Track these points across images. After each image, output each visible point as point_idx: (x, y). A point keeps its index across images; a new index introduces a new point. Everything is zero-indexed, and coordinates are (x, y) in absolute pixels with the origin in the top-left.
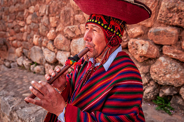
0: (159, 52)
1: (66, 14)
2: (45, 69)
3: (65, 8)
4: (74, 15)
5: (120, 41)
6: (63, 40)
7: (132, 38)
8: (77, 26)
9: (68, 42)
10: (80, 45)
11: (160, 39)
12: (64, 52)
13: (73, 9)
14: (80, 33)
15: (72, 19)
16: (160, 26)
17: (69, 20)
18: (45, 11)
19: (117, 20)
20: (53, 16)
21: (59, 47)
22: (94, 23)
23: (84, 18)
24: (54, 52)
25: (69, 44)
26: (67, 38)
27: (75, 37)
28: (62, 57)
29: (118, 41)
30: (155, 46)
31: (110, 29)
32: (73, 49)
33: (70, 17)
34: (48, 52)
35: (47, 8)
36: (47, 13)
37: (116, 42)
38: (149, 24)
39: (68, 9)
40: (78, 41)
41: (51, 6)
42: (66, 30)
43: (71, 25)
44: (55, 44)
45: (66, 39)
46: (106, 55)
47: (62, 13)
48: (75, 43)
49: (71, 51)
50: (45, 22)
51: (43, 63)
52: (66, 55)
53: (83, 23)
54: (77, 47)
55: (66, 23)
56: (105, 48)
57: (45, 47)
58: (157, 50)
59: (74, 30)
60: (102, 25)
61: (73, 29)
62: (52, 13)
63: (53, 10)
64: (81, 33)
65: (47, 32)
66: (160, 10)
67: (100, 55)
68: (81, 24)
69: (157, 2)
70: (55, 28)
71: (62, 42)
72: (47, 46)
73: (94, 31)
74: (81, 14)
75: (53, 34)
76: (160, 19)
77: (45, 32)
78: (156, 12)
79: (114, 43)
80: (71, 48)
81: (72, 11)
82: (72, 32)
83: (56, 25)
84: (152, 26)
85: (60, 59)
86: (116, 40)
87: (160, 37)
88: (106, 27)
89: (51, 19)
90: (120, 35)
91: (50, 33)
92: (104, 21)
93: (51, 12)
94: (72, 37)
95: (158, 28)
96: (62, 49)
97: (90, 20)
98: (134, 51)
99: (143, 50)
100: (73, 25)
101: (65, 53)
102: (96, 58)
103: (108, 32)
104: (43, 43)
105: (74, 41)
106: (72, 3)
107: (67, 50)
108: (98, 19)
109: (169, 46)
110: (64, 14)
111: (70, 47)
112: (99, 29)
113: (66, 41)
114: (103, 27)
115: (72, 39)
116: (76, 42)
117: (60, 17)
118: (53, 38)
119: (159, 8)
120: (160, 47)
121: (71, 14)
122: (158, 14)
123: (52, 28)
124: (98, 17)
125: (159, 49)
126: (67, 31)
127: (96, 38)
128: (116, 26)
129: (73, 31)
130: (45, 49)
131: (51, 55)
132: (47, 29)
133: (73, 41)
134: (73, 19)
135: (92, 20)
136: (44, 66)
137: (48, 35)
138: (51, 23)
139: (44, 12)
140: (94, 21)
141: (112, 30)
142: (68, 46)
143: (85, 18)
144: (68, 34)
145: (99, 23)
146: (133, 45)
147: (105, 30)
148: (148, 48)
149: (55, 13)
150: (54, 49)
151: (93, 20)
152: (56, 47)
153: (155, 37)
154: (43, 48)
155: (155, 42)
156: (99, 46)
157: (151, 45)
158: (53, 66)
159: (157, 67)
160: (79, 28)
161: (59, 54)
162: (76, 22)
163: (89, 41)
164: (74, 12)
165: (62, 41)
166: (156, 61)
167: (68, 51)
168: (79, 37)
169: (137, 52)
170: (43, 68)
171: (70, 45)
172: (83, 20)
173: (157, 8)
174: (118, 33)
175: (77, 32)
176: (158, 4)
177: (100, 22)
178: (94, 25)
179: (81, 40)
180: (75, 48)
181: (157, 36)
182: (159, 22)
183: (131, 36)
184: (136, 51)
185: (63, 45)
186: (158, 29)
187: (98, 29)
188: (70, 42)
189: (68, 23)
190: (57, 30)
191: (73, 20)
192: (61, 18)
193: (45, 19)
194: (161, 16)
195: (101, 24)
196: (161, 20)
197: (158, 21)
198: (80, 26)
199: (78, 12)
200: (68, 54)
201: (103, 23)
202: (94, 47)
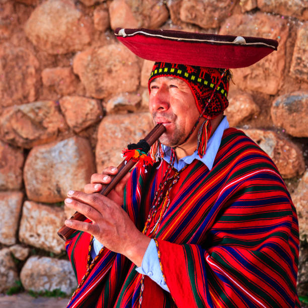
0: (301, 159)
1: (13, 67)
3: (5, 48)
4: (38, 71)
5: (224, 103)
8: (50, 103)
9: (16, 157)
10: (62, 162)
11: (301, 122)
13: (36, 50)
14: (62, 125)
15: (31, 82)
16: (300, 88)
17: (23, 87)
22: (168, 73)
25: (20, 164)
27: (44, 137)
30: (292, 144)
31: (203, 81)
32: (36, 179)
33: (25, 76)
37: (218, 105)
38: (271, 87)
39: (17, 50)
40: (55, 151)
42: (11, 117)
43: (28, 102)
48: (45, 158)
49: (28, 187)
52: (7, 202)
53: (69, 94)
54: (53, 170)
55: (11, 95)
58: (297, 152)
59: (41, 114)
60: (186, 75)
61: (37, 114)
64: (66, 123)
66: (296, 49)
67: (189, 136)
68: (62, 96)
69: (287, 30)
74: (64, 66)
76: (298, 70)
78: (285, 53)
79: (214, 109)
80: (28, 174)
81: (32, 57)
82: (33, 122)
84: (278, 91)
87: (302, 118)
88: (193, 78)
90: (223, 91)
94: (32, 141)
95: (296, 93)
97: (160, 70)
100: (36, 100)
103: (199, 87)
105: (38, 152)
106: (34, 34)
107: (10, 186)
108: (175, 66)
111: (22, 173)
112: (182, 82)
113: (9, 156)
114: (188, 80)
115: (27, 147)
116: (46, 155)
119: (293, 45)
120: (303, 145)
121: (28, 67)
122: (291, 60)
125: (301, 152)
126: (13, 121)
128: (213, 75)
129: (37, 120)
133: (33, 153)
134: (37, 82)
135: (163, 70)
140: (169, 70)
141: (206, 83)
142: (15, 173)
143: (77, 77)
144: (19, 131)
145: (179, 72)
147: (193, 85)
148: (275, 149)
151: (166, 70)
153: (291, 118)
155: (291, 131)
157: (281, 139)
159: (301, 199)
160: (59, 109)
163: (164, 110)
164: (39, 60)
166: (296, 187)
167: (13, 190)
168: (58, 136)
171: (22, 168)
172: (72, 82)
173: (288, 44)
175: (51, 122)
176: (290, 36)
177: (181, 69)
179: (64, 145)
180: (46, 176)
181: (295, 114)
182: (297, 78)
186: (294, 96)
187: (179, 82)
188: (20, 158)
189: (18, 95)
191: (35, 86)
194: (299, 64)
195: (183, 73)
196: (301, 72)
197: (294, 77)
198: (61, 102)
199: (55, 61)
200: (14, 199)
201: (187, 72)
202: (175, 120)
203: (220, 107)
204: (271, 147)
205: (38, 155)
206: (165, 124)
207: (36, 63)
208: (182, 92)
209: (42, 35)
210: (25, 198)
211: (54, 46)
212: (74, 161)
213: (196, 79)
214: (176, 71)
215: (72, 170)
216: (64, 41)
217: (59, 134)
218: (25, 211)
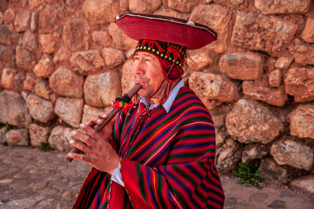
0: (237, 91)
1: (76, 30)
2: (29, 134)
3: (72, 19)
4: (90, 32)
5: (181, 72)
6: (68, 77)
7: (194, 70)
8: (96, 51)
9: (79, 80)
10: (103, 85)
11: (237, 71)
12: (71, 100)
13: (88, 20)
14: (103, 64)
15: (86, 38)
16: (237, 51)
17: (82, 41)
18: (29, 22)
19: (176, 46)
20: (46, 33)
21: (60, 89)
22: (146, 50)
23: (109, 37)
24: (50, 100)
25: (81, 84)
26: (77, 73)
27: (94, 70)
28: (67, 109)
29: (178, 73)
30: (231, 83)
31: (168, 58)
32: (90, 93)
33: (83, 35)
34: (36, 102)
35: (33, 18)
36: (33, 26)
38: (220, 49)
39: (78, 20)
40: (99, 79)
41: (41, 14)
42: (76, 58)
43: (85, 50)
44: (51, 86)
45: (75, 76)
46: (165, 92)
47: (66, 28)
48: (94, 83)
49: (86, 98)
50: (30, 44)
51: (26, 123)
52: (75, 104)
53: (107, 47)
54: (98, 89)
55: (75, 46)
56: (163, 83)
57: (29, 92)
58: (234, 88)
59: (91, 58)
60: (158, 53)
61: (89, 58)
62: (45, 27)
63: (48, 21)
64: (105, 63)
65: (33, 63)
66: (235, 27)
67: (157, 92)
68: (103, 47)
69: (230, 16)
70: (52, 55)
71: (67, 81)
72: (32, 90)
73: (148, 62)
74: (104, 30)
75: (47, 67)
76: (235, 40)
77: (30, 62)
78: (229, 29)
79: (174, 76)
80: (86, 91)
81: (86, 24)
82: (87, 62)
83: (53, 49)
84: (224, 51)
85: (64, 114)
86: (176, 71)
87: (237, 69)
88: (162, 55)
89: (43, 39)
90: (180, 65)
91: (42, 64)
92: (160, 48)
93: (43, 25)
94: (87, 72)
95: (234, 54)
96: (67, 94)
97: (141, 48)
98: (199, 92)
99: (213, 88)
100: (89, 49)
101: (72, 102)
103: (165, 62)
104: (26, 85)
105: (91, 78)
106: (87, 12)
107: (77, 96)
108: (151, 46)
109: (251, 82)
110: (72, 29)
111: (83, 90)
112: (154, 58)
113: (75, 80)
114: (158, 56)
115: (85, 75)
116: (95, 81)
117: (61, 36)
118: (48, 74)
119: (233, 25)
120: (238, 83)
121: (84, 30)
122: (232, 33)
123: (45, 55)
124: (151, 44)
125: (236, 88)
126: (77, 61)
127: (150, 70)
128: (175, 54)
129: (90, 60)
130: (30, 96)
131: (44, 107)
132: (34, 57)
133: (88, 78)
134: (89, 38)
135: (143, 47)
136: (28, 130)
137: (37, 68)
138: (44, 47)
139: (25, 24)
140: (147, 48)
141: (170, 59)
142: (79, 89)
143: (111, 37)
144: (80, 66)
145: (153, 50)
146: (197, 82)
147: (162, 60)
148: (221, 87)
149: (52, 27)
150: (50, 94)
151: (145, 48)
152: (55, 91)
153: (231, 68)
154: (24, 94)
155: (231, 75)
156: (155, 81)
157: (225, 81)
158: (47, 128)
159: (235, 116)
160: (101, 55)
161: (62, 104)
162: (94, 44)
163: (142, 75)
164: (91, 26)
165: (66, 78)
166: (233, 107)
167: (78, 98)
168: (101, 70)
169: (205, 94)
170: (25, 134)
171: (83, 86)
172: (108, 40)
173: (231, 24)
174: (177, 62)
175: (97, 62)
176: (232, 19)
177: (154, 49)
178: (146, 53)
179: (104, 76)
180: (94, 92)
181: (233, 66)
182: (235, 45)
183: (193, 68)
184: (203, 91)
185: (68, 86)
186: (233, 56)
187: (152, 58)
188: (82, 81)
189: (79, 46)
190: (56, 58)
191: (88, 41)
192: (64, 37)
193: (28, 38)
194: (236, 37)
195: (156, 52)
196: (237, 42)
197: (233, 44)
198: (102, 51)
199: (99, 27)
200: (79, 103)
201: (158, 51)
202: (148, 82)
204: (219, 85)
205: (90, 80)
206: (142, 84)
207: (89, 28)
208: (154, 65)
209: (91, 12)
210: (85, 103)
211: (98, 19)
212: (110, 85)
213: (164, 56)
214: (151, 49)
215: (108, 90)
216: (103, 16)
217: (102, 69)
218: (85, 110)
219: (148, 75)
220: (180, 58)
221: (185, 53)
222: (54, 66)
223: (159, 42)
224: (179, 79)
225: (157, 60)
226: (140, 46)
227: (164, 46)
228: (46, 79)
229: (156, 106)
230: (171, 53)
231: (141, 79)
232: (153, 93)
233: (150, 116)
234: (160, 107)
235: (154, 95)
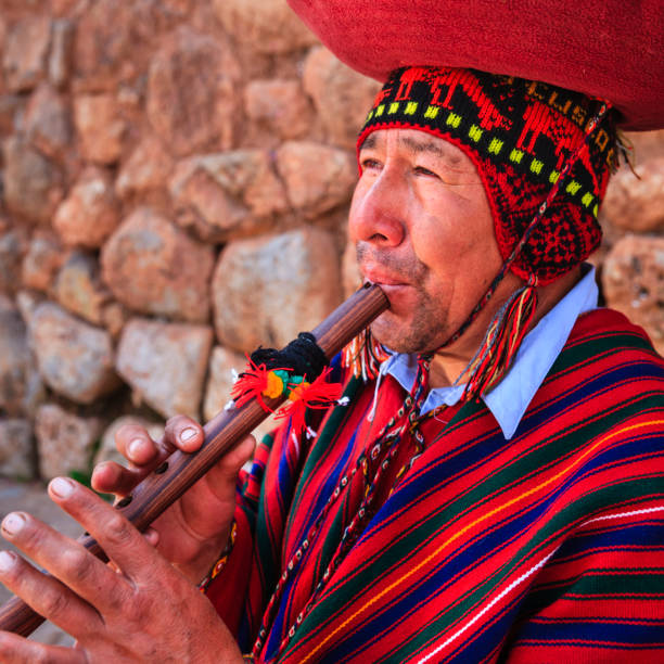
1: (190, 79)
2: (34, 442)
3: (179, 38)
4: (239, 85)
6: (162, 246)
7: (628, 229)
8: (258, 155)
9: (200, 260)
12: (171, 329)
13: (234, 42)
14: (280, 203)
15: (224, 109)
17: (209, 118)
18: (46, 57)
19: (569, 103)
20: (96, 93)
21: (136, 292)
22: (417, 121)
23: (304, 102)
24: (102, 326)
25: (206, 273)
26: (192, 232)
27: (248, 224)
28: (157, 360)
29: (577, 240)
31: (527, 160)
32: (232, 307)
33: (214, 97)
34: (60, 330)
35: (59, 41)
36: (57, 69)
37: (567, 243)
39: (199, 42)
41: (83, 26)
42: (188, 181)
43: (219, 151)
44: (107, 276)
45: (186, 243)
46: (500, 335)
47: (160, 74)
48: (246, 270)
49: (220, 322)
50: (45, 131)
51: (28, 402)
52: (183, 345)
53: (298, 138)
54: (262, 293)
55: (188, 135)
56: (493, 286)
57: (42, 295)
59: (241, 178)
60: (475, 134)
61: (232, 178)
62: (95, 72)
63: (101, 53)
64: (288, 201)
65: (55, 195)
67: (461, 331)
68: (283, 140)
70: (112, 168)
71: (159, 261)
72: (51, 290)
73: (422, 180)
74: (287, 78)
75: (94, 210)
77: (44, 193)
79: (552, 253)
80: (219, 298)
81: (226, 56)
82: (227, 193)
83: (114, 150)
85: (146, 375)
86: (563, 232)
88: (496, 146)
89: (87, 112)
90: (587, 199)
91: (79, 201)
92: (487, 109)
93: (87, 62)
94: (227, 231)
96: (157, 307)
97: (394, 108)
98: (646, 318)
100: (236, 146)
101: (175, 337)
102: (431, 354)
103: (510, 181)
104: (32, 271)
105: (238, 251)
107: (190, 315)
108: (442, 99)
110: (177, 74)
111: (209, 293)
112: (455, 161)
113: (186, 258)
114: (477, 152)
115: (219, 240)
116: (250, 263)
117: (142, 102)
118: (97, 234)
121: (218, 78)
123: (92, 171)
124: (444, 89)
126: (192, 189)
127: (433, 219)
128: (563, 143)
129: (234, 188)
130: (44, 309)
131: (84, 349)
132: (57, 175)
133: (228, 253)
134: (236, 109)
135: (403, 106)
136: (34, 423)
137: (65, 214)
138: (88, 140)
139: (32, 63)
140: (421, 110)
142: (197, 289)
143: (311, 101)
144: (202, 207)
145: (454, 121)
146: (637, 279)
147: (492, 170)
149: (115, 67)
150: (105, 305)
152: (118, 293)
154: (25, 301)
156: (452, 276)
158: (94, 423)
160: (274, 168)
161: (138, 344)
162: (252, 129)
163: (390, 243)
164: (242, 64)
165: (155, 252)
167: (196, 323)
170: (23, 439)
171: (210, 280)
172: (301, 113)
174: (573, 188)
175: (259, 195)
177: (458, 113)
178: (418, 136)
179: (284, 245)
180: (247, 303)
183: (622, 221)
184: (660, 314)
185: (161, 280)
187: (443, 161)
188: (208, 261)
189: (201, 135)
190: (124, 181)
191: (232, 117)
192: (153, 106)
193: (41, 112)
195: (464, 128)
198: (280, 153)
199: (270, 65)
200: (196, 339)
201: (478, 123)
202: (419, 281)
203: (573, 247)
205: (236, 260)
206: (387, 288)
207: (236, 71)
208: (457, 199)
209: (243, 11)
210: (215, 342)
211: (266, 34)
212: (301, 279)
213: (506, 151)
214: (443, 115)
215: (296, 298)
216: (283, 25)
217: (275, 221)
218: (215, 368)
219: (421, 243)
220: (588, 166)
221: (611, 145)
222: (119, 206)
223: (487, 81)
224: (578, 268)
225: (472, 169)
226: (387, 102)
227: (510, 97)
228: (91, 254)
229: (451, 397)
230: (542, 138)
231: (385, 262)
232: (439, 337)
233: (423, 447)
234: (474, 406)
235: (449, 342)
